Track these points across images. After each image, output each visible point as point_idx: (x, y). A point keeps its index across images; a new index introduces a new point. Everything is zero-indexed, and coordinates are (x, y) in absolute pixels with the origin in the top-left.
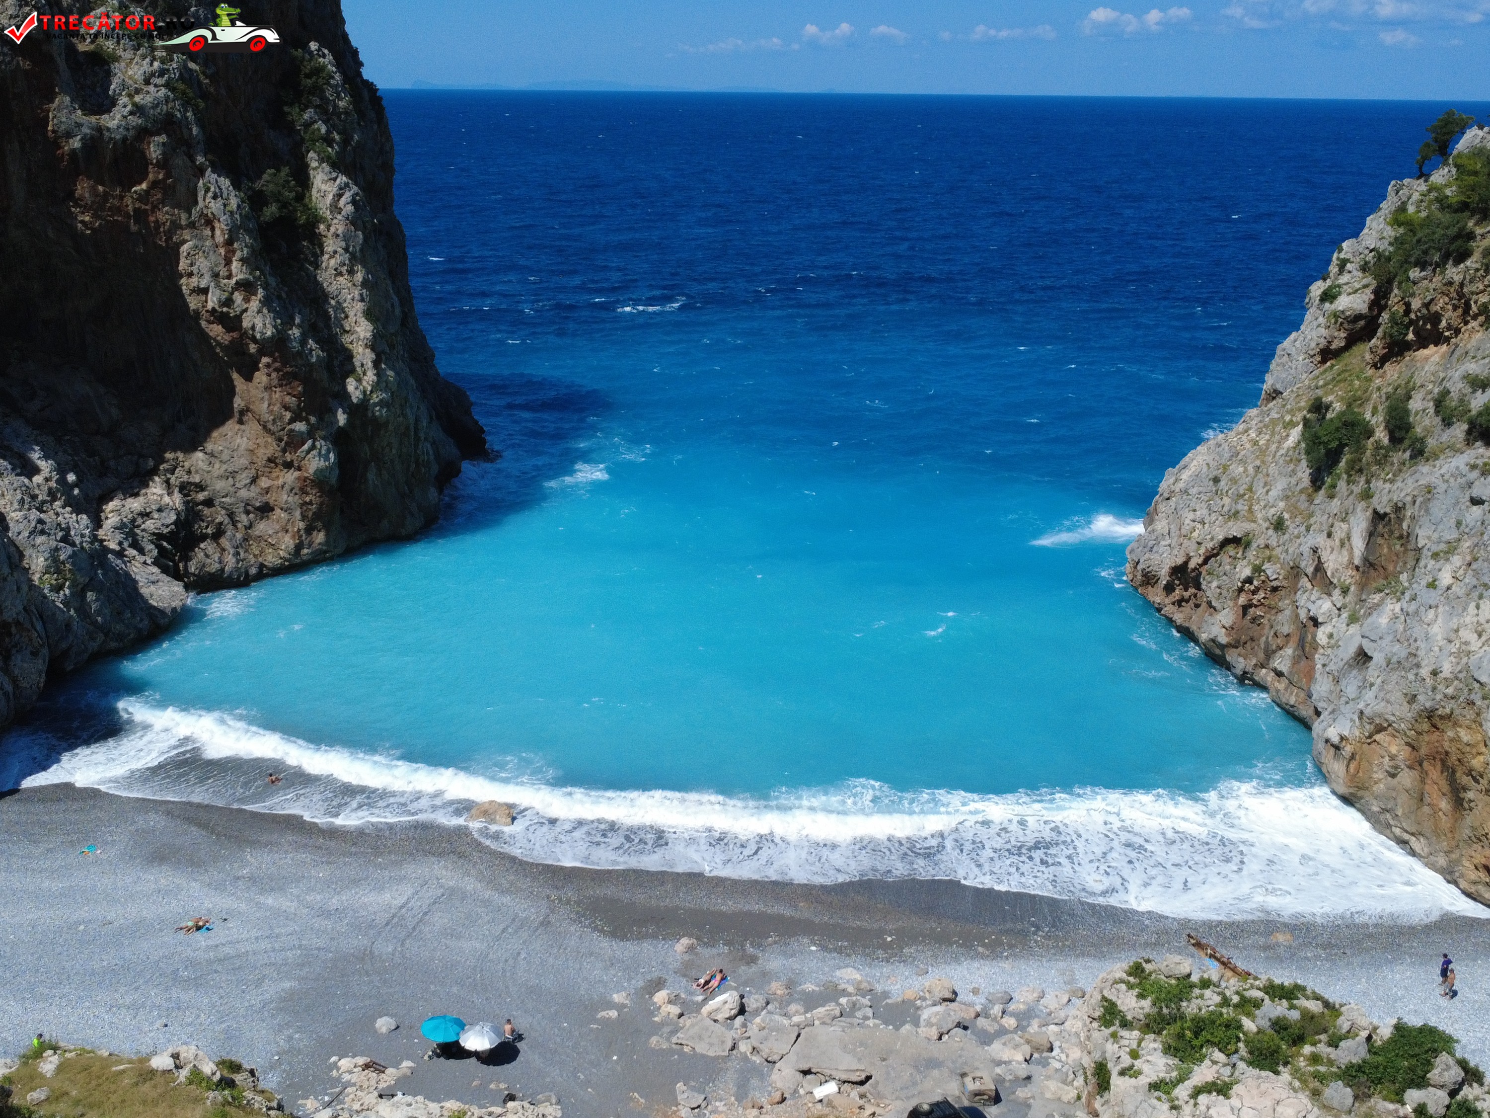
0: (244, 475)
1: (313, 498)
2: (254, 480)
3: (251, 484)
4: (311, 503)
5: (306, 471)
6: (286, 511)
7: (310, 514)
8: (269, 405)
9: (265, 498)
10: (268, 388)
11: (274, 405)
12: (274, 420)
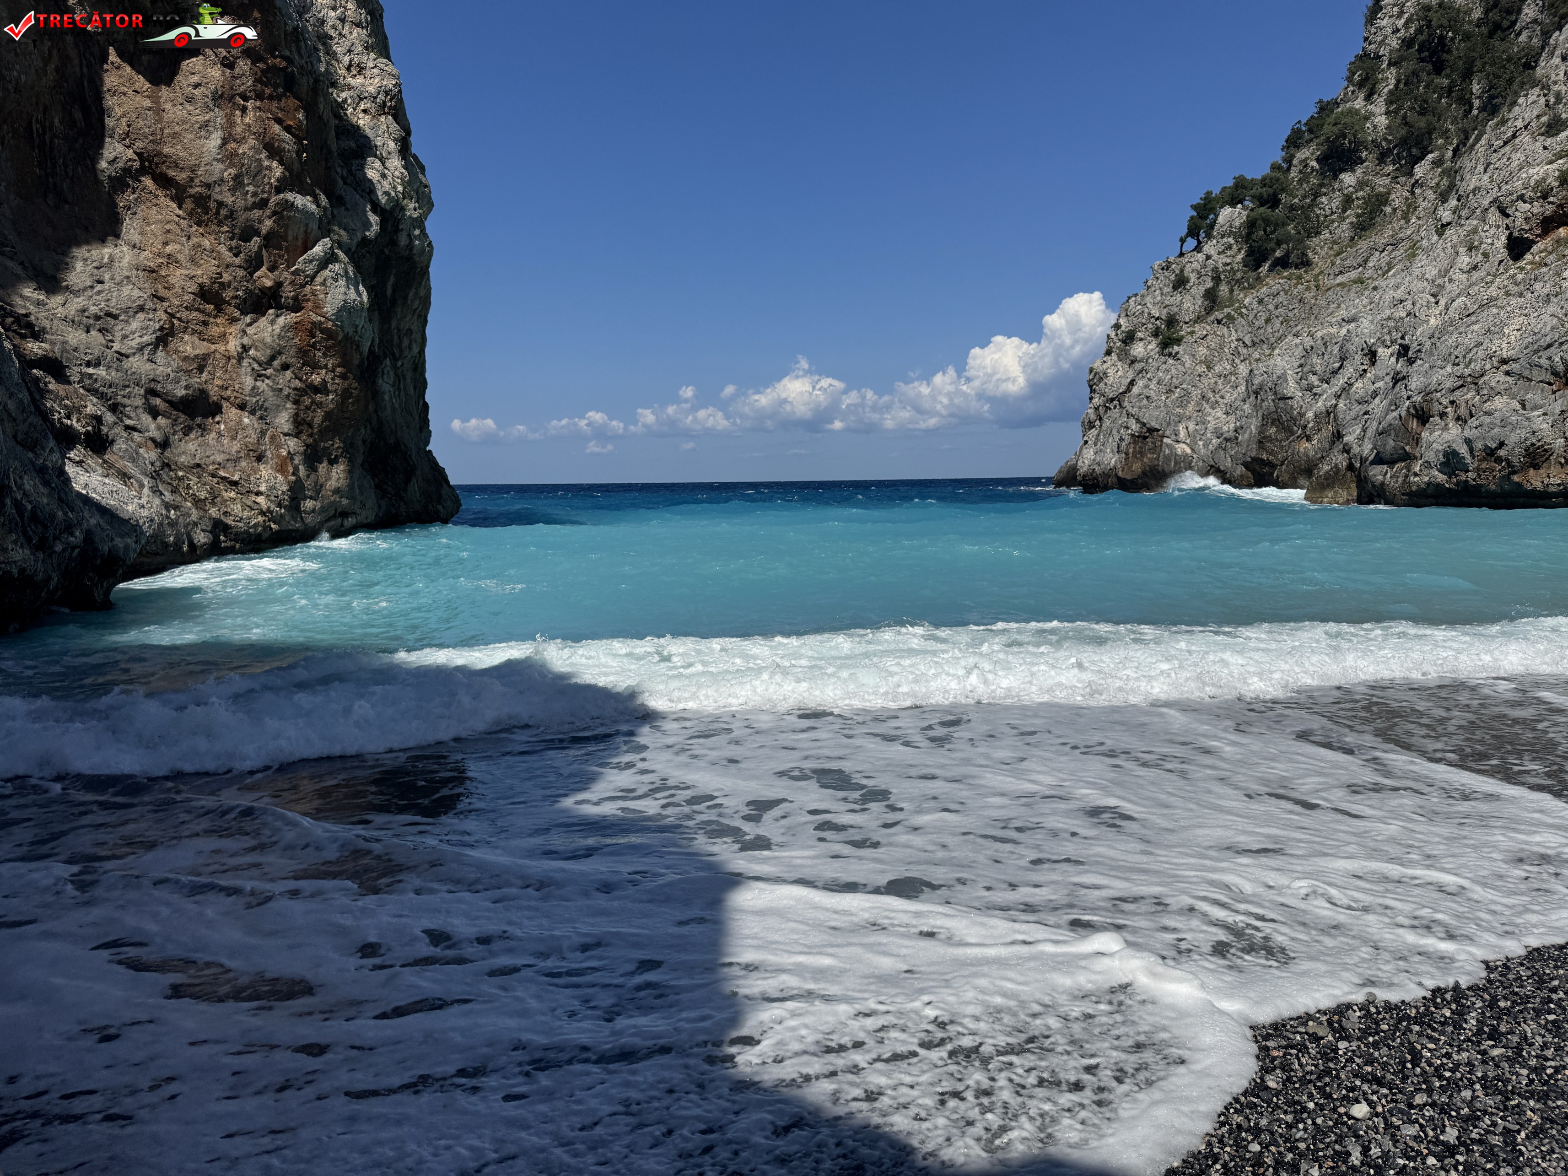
0: (135, 325)
1: (328, 378)
2: (164, 338)
3: (156, 347)
4: (321, 389)
5: (317, 307)
6: (253, 412)
7: (318, 417)
8: (225, 142)
9: (196, 381)
10: (221, 98)
11: (240, 141)
12: (238, 179)
